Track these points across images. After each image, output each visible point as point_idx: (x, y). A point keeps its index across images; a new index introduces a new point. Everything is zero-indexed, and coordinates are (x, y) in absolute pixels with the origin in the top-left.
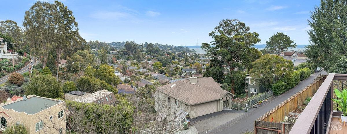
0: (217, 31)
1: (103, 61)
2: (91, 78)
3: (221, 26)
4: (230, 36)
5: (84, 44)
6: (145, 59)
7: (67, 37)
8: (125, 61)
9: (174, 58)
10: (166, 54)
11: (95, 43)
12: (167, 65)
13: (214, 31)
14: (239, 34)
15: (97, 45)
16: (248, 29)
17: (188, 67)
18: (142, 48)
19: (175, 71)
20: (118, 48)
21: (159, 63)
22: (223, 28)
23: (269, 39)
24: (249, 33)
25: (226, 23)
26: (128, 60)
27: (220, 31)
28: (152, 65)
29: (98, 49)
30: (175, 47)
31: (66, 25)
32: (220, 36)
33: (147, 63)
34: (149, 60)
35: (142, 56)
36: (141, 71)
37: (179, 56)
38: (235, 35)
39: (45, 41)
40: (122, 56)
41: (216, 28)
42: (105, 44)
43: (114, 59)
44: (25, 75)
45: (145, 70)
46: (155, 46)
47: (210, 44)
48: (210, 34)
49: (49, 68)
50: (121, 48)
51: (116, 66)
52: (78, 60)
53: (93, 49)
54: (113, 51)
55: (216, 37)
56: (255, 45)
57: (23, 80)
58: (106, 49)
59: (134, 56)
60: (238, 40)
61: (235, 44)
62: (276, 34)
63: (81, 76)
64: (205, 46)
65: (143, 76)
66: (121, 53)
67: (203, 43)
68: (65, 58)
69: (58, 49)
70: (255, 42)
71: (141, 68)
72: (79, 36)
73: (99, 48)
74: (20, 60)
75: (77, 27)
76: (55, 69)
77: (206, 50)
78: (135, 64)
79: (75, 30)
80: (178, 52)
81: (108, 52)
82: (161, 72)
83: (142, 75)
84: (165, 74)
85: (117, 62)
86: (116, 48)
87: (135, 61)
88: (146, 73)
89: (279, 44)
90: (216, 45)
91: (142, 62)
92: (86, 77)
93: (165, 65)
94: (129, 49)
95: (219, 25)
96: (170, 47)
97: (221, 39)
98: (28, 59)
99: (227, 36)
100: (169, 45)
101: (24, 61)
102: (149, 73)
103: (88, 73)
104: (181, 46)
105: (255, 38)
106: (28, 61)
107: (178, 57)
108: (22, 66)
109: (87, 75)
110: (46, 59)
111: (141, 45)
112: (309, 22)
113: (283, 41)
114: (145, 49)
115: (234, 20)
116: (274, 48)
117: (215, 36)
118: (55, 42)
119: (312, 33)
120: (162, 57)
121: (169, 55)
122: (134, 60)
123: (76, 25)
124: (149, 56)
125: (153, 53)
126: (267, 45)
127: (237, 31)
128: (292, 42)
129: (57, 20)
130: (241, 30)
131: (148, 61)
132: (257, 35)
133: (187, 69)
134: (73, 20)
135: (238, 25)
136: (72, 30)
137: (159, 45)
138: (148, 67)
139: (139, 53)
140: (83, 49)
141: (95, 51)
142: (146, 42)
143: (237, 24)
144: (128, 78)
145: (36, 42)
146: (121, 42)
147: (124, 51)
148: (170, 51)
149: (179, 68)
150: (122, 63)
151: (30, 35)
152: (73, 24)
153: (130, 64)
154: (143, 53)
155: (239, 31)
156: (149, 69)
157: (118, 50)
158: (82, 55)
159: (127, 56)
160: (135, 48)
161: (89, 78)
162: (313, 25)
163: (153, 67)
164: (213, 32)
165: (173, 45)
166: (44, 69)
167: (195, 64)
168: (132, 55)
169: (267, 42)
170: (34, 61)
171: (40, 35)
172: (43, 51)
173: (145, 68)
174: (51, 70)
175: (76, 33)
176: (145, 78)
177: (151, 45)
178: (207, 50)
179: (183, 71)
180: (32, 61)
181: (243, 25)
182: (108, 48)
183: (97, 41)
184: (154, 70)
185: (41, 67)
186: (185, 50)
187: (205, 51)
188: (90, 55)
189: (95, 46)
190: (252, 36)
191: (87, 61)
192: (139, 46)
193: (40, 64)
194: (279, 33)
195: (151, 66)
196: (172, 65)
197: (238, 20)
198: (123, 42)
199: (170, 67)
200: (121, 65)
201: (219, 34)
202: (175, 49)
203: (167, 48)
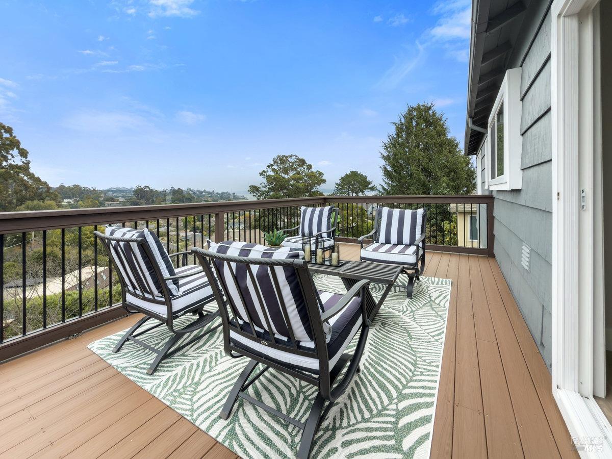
0: (270, 170)
3: (275, 163)
4: (286, 176)
5: (44, 190)
11: (72, 189)
13: (266, 170)
14: (298, 173)
15: (77, 192)
16: (310, 167)
18: (165, 195)
20: (119, 197)
22: (278, 166)
23: (340, 179)
24: (312, 172)
25: (281, 160)
27: (273, 170)
29: (78, 199)
32: (273, 176)
38: (294, 175)
41: (269, 166)
46: (187, 192)
47: (260, 186)
48: (261, 174)
50: (128, 196)
53: (66, 200)
54: (110, 203)
55: (269, 178)
56: (318, 187)
58: (97, 198)
60: (297, 180)
61: (292, 186)
62: (348, 172)
64: (254, 189)
67: (251, 186)
70: (319, 184)
72: (31, 176)
73: (81, 198)
77: (255, 194)
79: (21, 164)
81: (101, 204)
86: (117, 197)
89: (353, 186)
90: (269, 188)
94: (142, 197)
95: (272, 162)
96: (209, 193)
97: (274, 179)
99: (283, 175)
100: (207, 190)
105: (318, 179)
111: (163, 191)
112: (382, 154)
113: (358, 182)
114: (169, 197)
115: (291, 156)
116: (346, 192)
117: (267, 176)
119: (385, 168)
123: (23, 154)
126: (337, 188)
127: (295, 169)
128: (370, 183)
130: (302, 169)
132: (321, 174)
134: (15, 144)
135: (297, 162)
137: (192, 191)
140: (43, 199)
141: (72, 203)
142: (172, 187)
143: (296, 160)
146: (127, 187)
155: (298, 170)
157: (121, 199)
160: (152, 196)
162: (386, 158)
164: (264, 171)
169: (337, 184)
175: (24, 168)
177: (180, 191)
178: (257, 194)
181: (303, 162)
182: (101, 197)
183: (76, 186)
187: (254, 196)
189: (71, 195)
190: (315, 176)
192: (160, 192)
194: (352, 172)
197: (297, 156)
201: (272, 174)
202: (216, 196)
203: (204, 196)
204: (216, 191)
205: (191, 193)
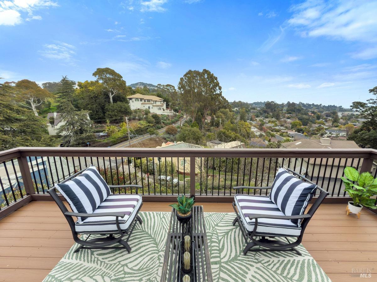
1: (242, 118)
2: (228, 131)
5: (227, 104)
6: (284, 117)
7: (212, 98)
8: (264, 119)
9: (318, 118)
10: (310, 113)
11: (238, 103)
12: (308, 125)
15: (240, 104)
17: (336, 128)
18: (283, 107)
19: (317, 131)
21: (299, 122)
26: (267, 117)
28: (291, 124)
29: (240, 108)
30: (324, 106)
31: (212, 88)
33: (285, 122)
34: (288, 118)
35: (281, 115)
36: (278, 129)
37: (327, 116)
39: (195, 101)
40: (261, 114)
42: (247, 104)
43: (253, 117)
44: (178, 127)
45: (282, 128)
46: (299, 105)
49: (197, 123)
50: (262, 107)
51: (254, 123)
52: (220, 117)
53: (235, 108)
54: (253, 110)
57: (176, 131)
58: (247, 108)
59: (273, 115)
63: (221, 129)
65: (279, 133)
66: (261, 111)
68: (211, 115)
69: (205, 107)
71: (279, 126)
72: (223, 97)
74: (175, 116)
75: (220, 90)
76: (202, 123)
78: (273, 122)
79: (219, 93)
80: (327, 112)
81: (249, 111)
82: (299, 131)
83: (278, 131)
84: (303, 133)
85: (256, 120)
86: (257, 107)
87: (274, 119)
88: (283, 131)
91: (281, 120)
92: (223, 130)
93: (305, 124)
94: (269, 108)
96: (317, 106)
98: (182, 115)
100: (315, 104)
101: (179, 117)
102: (285, 131)
103: (226, 127)
104: (332, 105)
106: (182, 117)
107: (325, 117)
108: (177, 121)
109: (225, 129)
110: (195, 115)
111: (282, 105)
114: (285, 108)
118: (202, 103)
120: (304, 116)
121: (313, 115)
122: (272, 118)
123: (220, 88)
124: (289, 115)
125: (294, 112)
129: (205, 85)
131: (287, 120)
133: (334, 131)
134: (217, 84)
136: (216, 92)
137: (303, 104)
138: (285, 125)
139: (279, 112)
140: (225, 108)
141: (238, 109)
142: (289, 102)
144: (262, 133)
145: (187, 103)
146: (263, 102)
147: (263, 110)
148: (316, 111)
149: (323, 128)
150: (260, 121)
151: (183, 96)
152: (217, 88)
153: (267, 122)
154: (283, 112)
156: (286, 127)
157: (258, 109)
158: (224, 113)
159: (266, 114)
160: (275, 107)
161: (227, 131)
163: (291, 126)
165: (321, 105)
166: (193, 123)
167: (346, 125)
168: (271, 114)
170: (186, 117)
171: (191, 97)
172: (193, 109)
173: (282, 126)
174: (198, 124)
175: (220, 94)
176: (280, 135)
177: (294, 104)
179: (327, 132)
180: (185, 117)
182: (249, 107)
183: (240, 102)
184: (292, 128)
185: (191, 121)
186: (337, 110)
188: (231, 113)
189: (237, 106)
191: (228, 118)
192: (280, 105)
193: (190, 119)
195: (289, 124)
196: (313, 125)
198: (265, 102)
199: (311, 126)
200: (259, 122)
202: (323, 108)
203: (312, 108)
204: (323, 104)
205: (301, 106)
